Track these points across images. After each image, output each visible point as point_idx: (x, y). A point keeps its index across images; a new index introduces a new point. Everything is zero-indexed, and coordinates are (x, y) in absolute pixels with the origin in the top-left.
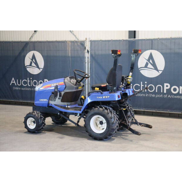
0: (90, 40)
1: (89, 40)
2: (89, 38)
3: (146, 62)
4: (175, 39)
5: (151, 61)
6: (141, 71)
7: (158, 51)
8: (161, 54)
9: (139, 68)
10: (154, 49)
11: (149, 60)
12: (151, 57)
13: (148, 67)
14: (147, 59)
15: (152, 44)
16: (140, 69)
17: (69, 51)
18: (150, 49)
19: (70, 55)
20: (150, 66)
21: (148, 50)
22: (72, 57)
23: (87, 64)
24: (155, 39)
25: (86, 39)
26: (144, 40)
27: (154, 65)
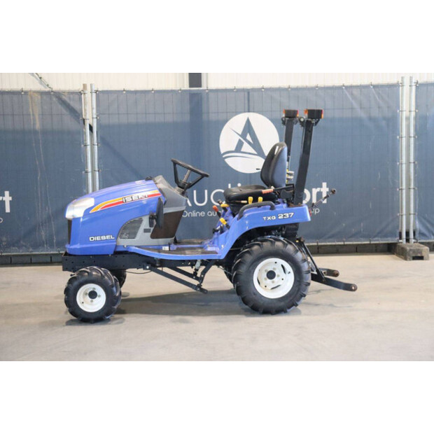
0: (95, 88)
1: (91, 90)
2: (91, 85)
3: (238, 140)
4: (297, 89)
5: (248, 137)
6: (226, 160)
7: (263, 115)
8: (270, 122)
9: (222, 152)
10: (254, 112)
11: (243, 135)
12: (248, 128)
13: (242, 150)
14: (240, 133)
15: (249, 99)
16: (224, 156)
17: (37, 117)
18: (245, 112)
19: (38, 126)
20: (246, 147)
21: (241, 112)
22: (44, 132)
23: (89, 148)
24: (254, 90)
25: (85, 86)
26: (231, 90)
27: (256, 145)
